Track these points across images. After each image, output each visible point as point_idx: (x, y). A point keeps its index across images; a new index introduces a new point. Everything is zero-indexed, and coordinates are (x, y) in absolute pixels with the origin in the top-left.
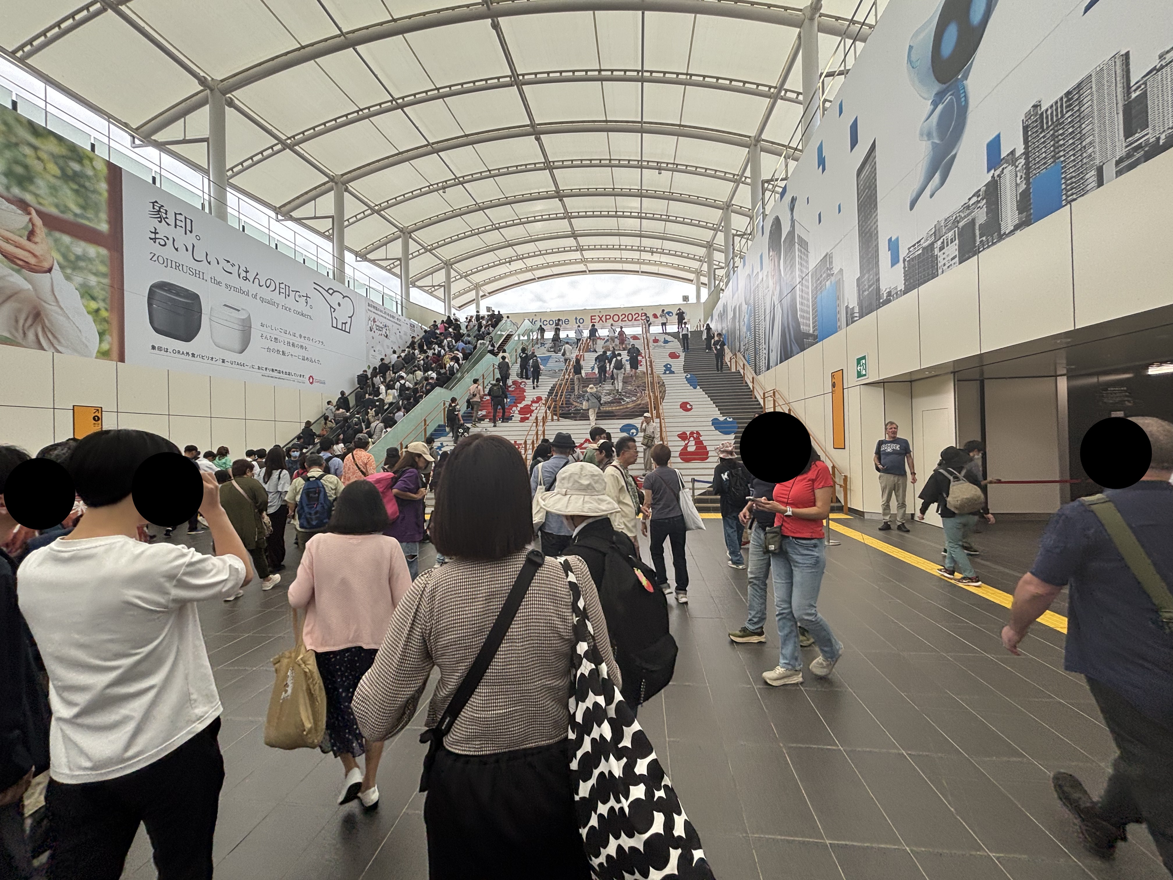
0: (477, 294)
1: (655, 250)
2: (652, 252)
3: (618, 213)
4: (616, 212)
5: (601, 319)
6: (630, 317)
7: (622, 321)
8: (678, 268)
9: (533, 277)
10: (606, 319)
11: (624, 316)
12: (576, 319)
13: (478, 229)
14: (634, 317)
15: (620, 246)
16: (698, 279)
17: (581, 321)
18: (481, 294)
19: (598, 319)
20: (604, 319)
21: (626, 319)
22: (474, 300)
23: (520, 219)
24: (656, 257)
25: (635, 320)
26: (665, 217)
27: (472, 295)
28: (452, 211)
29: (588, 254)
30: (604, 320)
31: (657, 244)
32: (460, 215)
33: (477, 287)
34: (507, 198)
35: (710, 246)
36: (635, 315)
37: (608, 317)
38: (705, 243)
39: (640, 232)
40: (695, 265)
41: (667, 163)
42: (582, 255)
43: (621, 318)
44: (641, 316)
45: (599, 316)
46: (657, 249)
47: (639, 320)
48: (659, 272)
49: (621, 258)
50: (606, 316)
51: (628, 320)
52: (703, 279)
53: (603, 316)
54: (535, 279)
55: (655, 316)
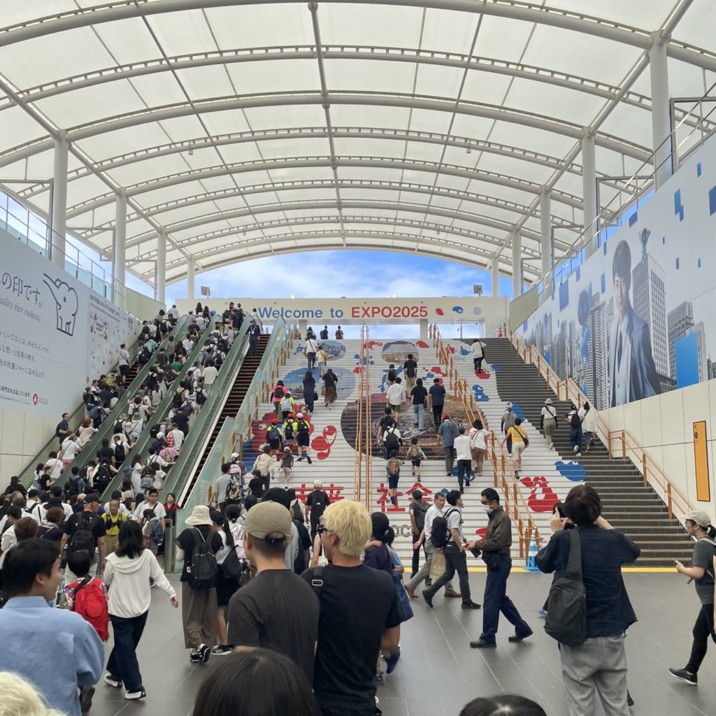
0: (191, 267)
1: (442, 227)
2: (439, 230)
3: (403, 185)
4: (401, 183)
5: (366, 312)
6: (406, 312)
7: (395, 316)
8: (469, 249)
9: (269, 249)
10: (373, 313)
11: (397, 310)
12: (332, 310)
13: (215, 192)
14: (412, 312)
15: (396, 219)
16: (495, 265)
17: (339, 314)
18: (196, 267)
19: (362, 312)
20: (370, 312)
21: (400, 314)
22: (186, 273)
23: (273, 184)
24: (442, 235)
25: (412, 316)
26: (462, 194)
27: (184, 268)
28: (189, 172)
29: (348, 227)
30: (371, 315)
31: (447, 221)
32: (199, 178)
33: (191, 259)
34: (264, 161)
35: (516, 230)
36: (412, 309)
37: (376, 310)
38: (510, 225)
39: (426, 207)
40: (493, 248)
41: (478, 141)
42: (342, 227)
43: (393, 312)
44: (421, 311)
45: (363, 308)
46: (445, 226)
47: (417, 316)
48: (442, 252)
49: (393, 233)
50: (373, 308)
51: (403, 315)
52: (501, 265)
53: (368, 309)
54: (270, 251)
55: (439, 312)
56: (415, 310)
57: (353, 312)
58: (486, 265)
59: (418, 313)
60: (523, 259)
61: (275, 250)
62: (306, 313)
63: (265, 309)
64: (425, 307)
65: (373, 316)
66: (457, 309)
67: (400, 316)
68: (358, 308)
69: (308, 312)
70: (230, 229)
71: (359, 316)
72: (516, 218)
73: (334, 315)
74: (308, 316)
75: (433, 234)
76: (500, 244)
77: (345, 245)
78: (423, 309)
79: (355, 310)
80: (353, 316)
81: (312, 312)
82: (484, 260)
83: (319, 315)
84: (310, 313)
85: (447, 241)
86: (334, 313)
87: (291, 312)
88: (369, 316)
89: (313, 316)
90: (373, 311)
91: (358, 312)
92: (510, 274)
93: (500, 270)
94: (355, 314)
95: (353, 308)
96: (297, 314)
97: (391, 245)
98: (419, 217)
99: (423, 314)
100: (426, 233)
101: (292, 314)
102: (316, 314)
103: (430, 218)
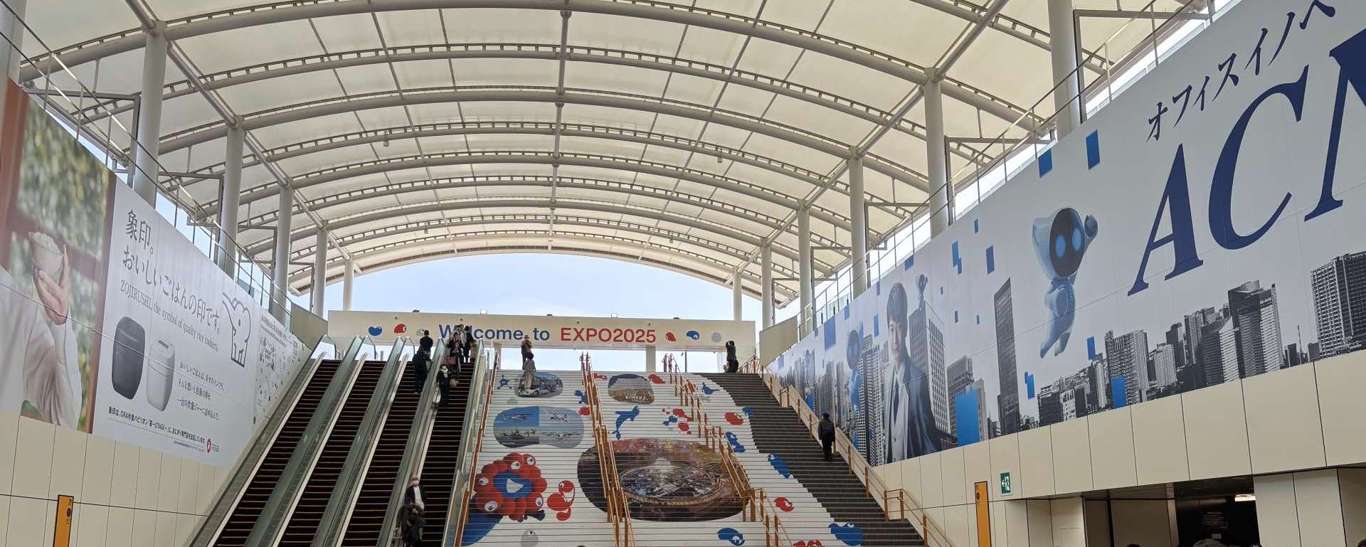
0: (348, 267)
1: (676, 235)
2: (672, 239)
4: (632, 185)
5: (579, 334)
6: (629, 336)
7: (615, 340)
10: (588, 336)
11: (618, 333)
12: (535, 331)
13: (400, 185)
14: (636, 336)
15: (620, 222)
16: (739, 282)
17: (545, 336)
19: (574, 334)
20: (584, 334)
21: (622, 338)
23: (475, 178)
24: (676, 244)
25: (637, 341)
26: (705, 201)
28: (375, 162)
29: (558, 227)
30: (585, 338)
35: (765, 245)
36: (637, 332)
37: (592, 333)
38: (759, 238)
39: (660, 212)
40: (736, 261)
41: (731, 150)
42: (551, 227)
43: (614, 335)
44: (648, 336)
45: (575, 329)
46: (679, 234)
47: (644, 341)
48: (671, 262)
49: (613, 237)
50: (588, 330)
51: (626, 340)
52: (745, 282)
53: (583, 329)
54: (453, 251)
55: (671, 337)
56: (640, 333)
57: (563, 334)
58: (725, 281)
59: (644, 338)
60: (774, 279)
61: (458, 251)
62: (501, 333)
63: (448, 327)
64: (654, 331)
65: (588, 340)
66: (691, 334)
67: (621, 341)
68: (570, 329)
69: (504, 332)
70: (407, 225)
71: (570, 340)
72: (766, 231)
73: (538, 337)
74: (504, 338)
75: (666, 242)
76: (745, 258)
77: (550, 248)
78: (650, 333)
79: (565, 331)
80: (563, 339)
81: (510, 332)
82: (723, 275)
83: (517, 337)
84: (507, 334)
85: (679, 250)
86: (538, 334)
87: (482, 332)
88: (582, 340)
89: (510, 338)
90: (588, 333)
91: (569, 334)
92: (759, 294)
93: (743, 288)
94: (565, 337)
95: (563, 329)
96: (490, 334)
97: (608, 250)
98: (652, 222)
99: (651, 338)
100: (655, 239)
101: (484, 334)
102: (515, 334)
103: (663, 224)
